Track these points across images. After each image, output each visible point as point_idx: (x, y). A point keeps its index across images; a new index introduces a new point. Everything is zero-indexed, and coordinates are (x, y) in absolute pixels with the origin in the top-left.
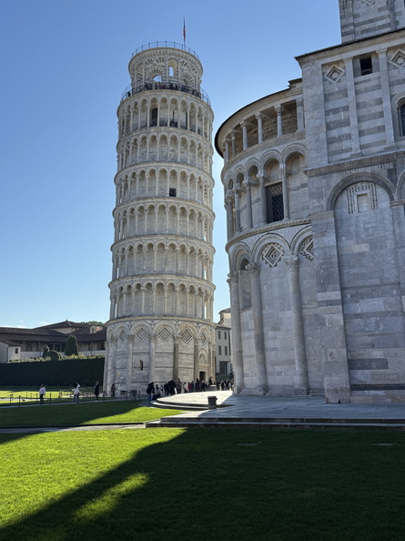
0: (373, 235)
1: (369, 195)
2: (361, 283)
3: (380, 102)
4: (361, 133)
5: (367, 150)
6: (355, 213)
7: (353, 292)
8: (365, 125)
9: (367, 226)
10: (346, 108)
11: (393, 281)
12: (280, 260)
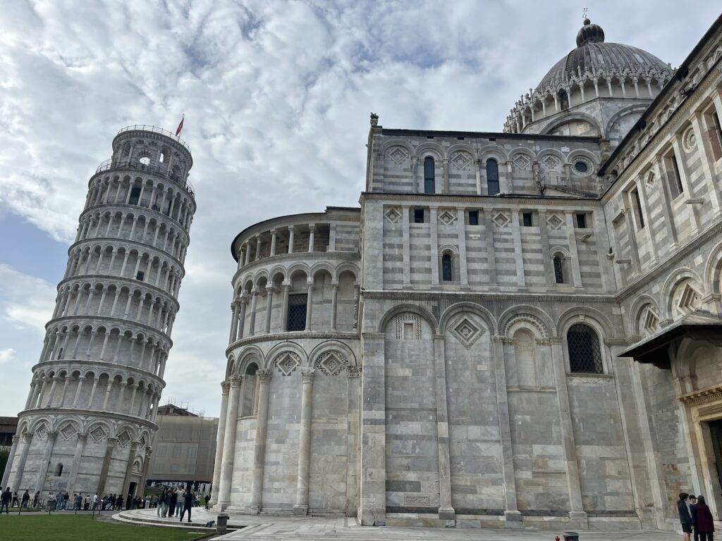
0: (416, 361)
1: (414, 326)
2: (402, 405)
3: (428, 248)
4: (412, 270)
5: (416, 285)
6: (402, 339)
7: (395, 413)
8: (416, 264)
9: (412, 353)
10: (401, 246)
11: (431, 407)
12: (294, 370)
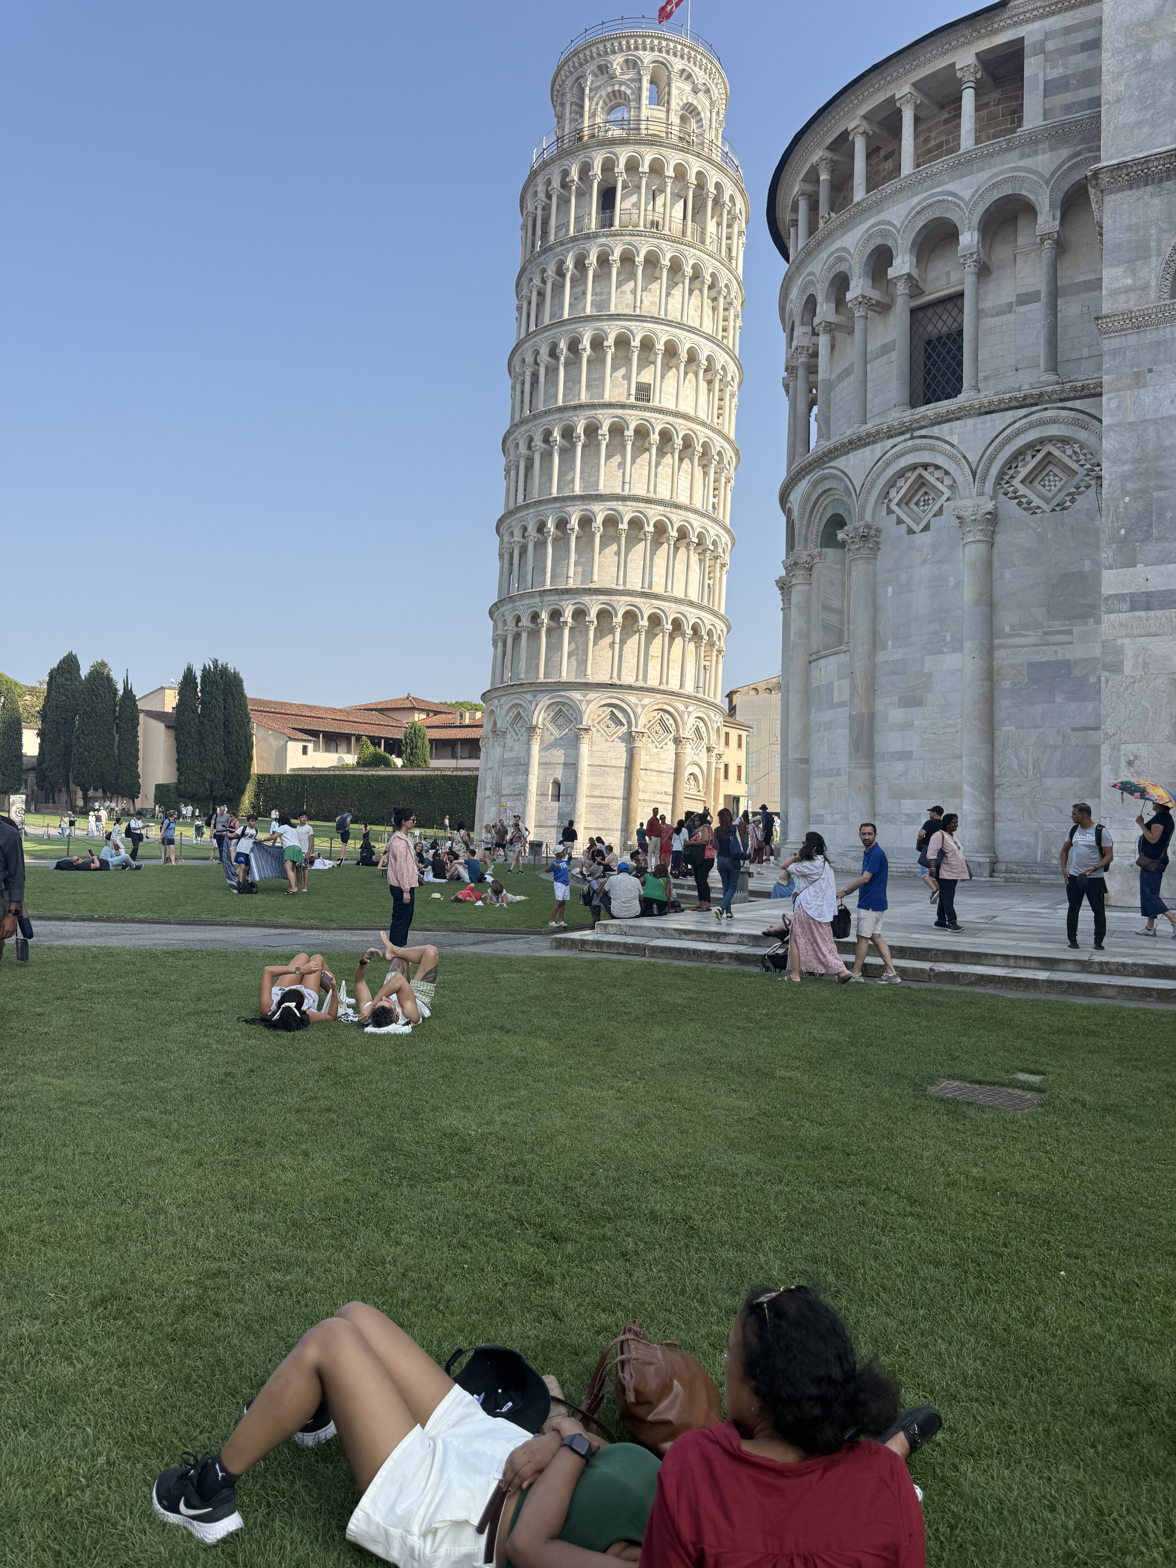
12: (940, 512)
